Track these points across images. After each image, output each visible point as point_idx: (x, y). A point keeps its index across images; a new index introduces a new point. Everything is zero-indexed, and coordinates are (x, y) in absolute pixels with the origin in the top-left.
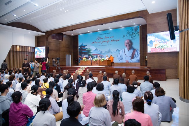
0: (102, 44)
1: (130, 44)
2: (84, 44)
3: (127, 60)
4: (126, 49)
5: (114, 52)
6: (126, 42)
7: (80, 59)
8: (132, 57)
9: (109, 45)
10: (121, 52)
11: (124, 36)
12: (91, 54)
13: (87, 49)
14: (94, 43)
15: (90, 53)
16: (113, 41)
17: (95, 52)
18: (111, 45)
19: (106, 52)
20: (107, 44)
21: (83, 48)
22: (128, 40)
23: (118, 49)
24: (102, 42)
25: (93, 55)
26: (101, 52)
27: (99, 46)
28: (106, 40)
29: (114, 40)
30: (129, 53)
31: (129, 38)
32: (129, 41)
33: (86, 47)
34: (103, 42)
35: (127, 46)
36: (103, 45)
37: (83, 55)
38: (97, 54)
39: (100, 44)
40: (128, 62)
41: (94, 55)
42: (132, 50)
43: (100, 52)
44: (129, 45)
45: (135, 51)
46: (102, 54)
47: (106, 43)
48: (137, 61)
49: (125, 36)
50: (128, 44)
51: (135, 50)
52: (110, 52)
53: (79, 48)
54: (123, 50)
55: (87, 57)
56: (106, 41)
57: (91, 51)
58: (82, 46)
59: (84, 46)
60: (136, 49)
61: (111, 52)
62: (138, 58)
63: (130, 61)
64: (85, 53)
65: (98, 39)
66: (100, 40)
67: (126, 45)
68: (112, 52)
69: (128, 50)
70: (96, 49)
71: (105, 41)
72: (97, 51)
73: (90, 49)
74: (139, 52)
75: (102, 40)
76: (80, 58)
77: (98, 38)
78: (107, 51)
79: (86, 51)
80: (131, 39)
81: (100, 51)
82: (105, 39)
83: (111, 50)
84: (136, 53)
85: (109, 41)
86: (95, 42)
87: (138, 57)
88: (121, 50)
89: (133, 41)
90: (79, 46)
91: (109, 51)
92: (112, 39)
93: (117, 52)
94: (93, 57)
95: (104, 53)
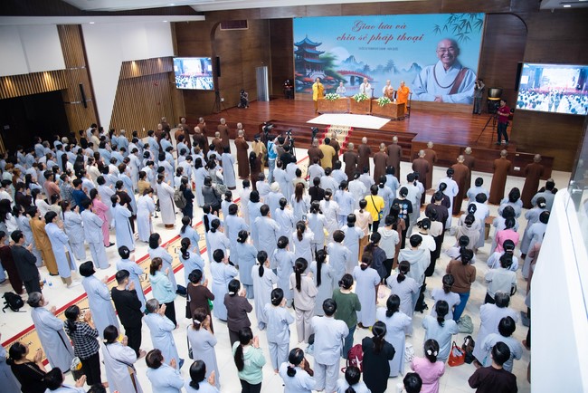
0: (369, 46)
1: (452, 52)
2: (314, 40)
3: (438, 94)
4: (440, 65)
5: (404, 70)
7: (300, 82)
8: (454, 90)
9: (389, 49)
10: (423, 73)
11: (437, 28)
12: (335, 70)
13: (320, 55)
14: (343, 38)
15: (332, 66)
16: (403, 38)
17: (347, 65)
18: (396, 49)
19: (380, 67)
20: (384, 46)
21: (307, 50)
22: (449, 40)
23: (415, 64)
24: (369, 37)
25: (340, 75)
26: (366, 68)
27: (360, 49)
28: (384, 33)
29: (407, 36)
30: (447, 77)
32: (449, 42)
33: (318, 49)
34: (373, 38)
35: (442, 56)
36: (372, 48)
37: (308, 72)
38: (353, 73)
39: (363, 43)
40: (442, 102)
41: (344, 73)
42: (455, 71)
43: (361, 68)
44: (449, 55)
45: (463, 74)
46: (368, 74)
47: (381, 43)
48: (466, 101)
49: (441, 28)
50: (446, 53)
51: (463, 70)
52: (393, 69)
53: (296, 48)
54: (432, 67)
56: (382, 36)
57: (335, 62)
58: (304, 45)
59: (313, 46)
60: (466, 69)
61: (395, 71)
62: (471, 92)
63: (448, 99)
64: (315, 67)
65: (357, 29)
66: (363, 32)
67: (441, 53)
68: (400, 69)
69: (446, 70)
70: (350, 59)
71: (379, 37)
72: (352, 64)
73: (331, 56)
74: (475, 77)
75: (370, 32)
76: (298, 78)
77: (359, 26)
78: (385, 65)
79: (318, 61)
80: (457, 38)
81: (361, 62)
82: (381, 30)
83: (396, 64)
84: (466, 79)
85: (391, 38)
86: (346, 36)
87: (468, 89)
88: (426, 68)
89: (462, 45)
90: (295, 42)
91: (390, 67)
92: (401, 32)
93: (414, 71)
94: (340, 79)
95: (374, 72)
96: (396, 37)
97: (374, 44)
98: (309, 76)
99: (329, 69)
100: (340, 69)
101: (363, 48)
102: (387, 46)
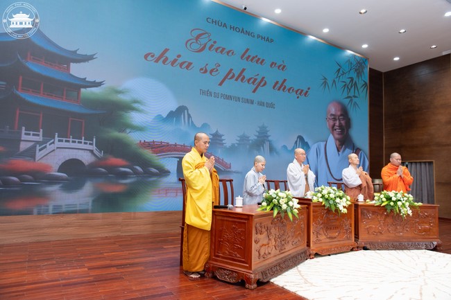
0: (220, 90)
2: (63, 39)
5: (285, 147)
6: (333, 111)
9: (261, 104)
11: (325, 83)
12: (134, 138)
13: (85, 92)
14: (162, 58)
15: (125, 126)
16: (280, 86)
17: (169, 127)
18: (271, 106)
19: (244, 138)
20: (251, 96)
21: (33, 66)
22: (339, 103)
23: (301, 138)
24: (222, 73)
25: (148, 153)
26: (216, 139)
27: (203, 92)
28: (252, 70)
29: (288, 85)
31: (341, 96)
33: (77, 70)
34: (229, 75)
35: (333, 128)
36: (229, 98)
37: (28, 139)
39: (211, 82)
44: (340, 126)
47: (244, 90)
49: (330, 82)
50: (337, 122)
52: (267, 146)
54: (322, 144)
55: (86, 158)
56: (246, 74)
57: (135, 118)
59: (65, 59)
60: (358, 150)
65: (196, 46)
66: (210, 58)
67: (331, 123)
68: (278, 145)
69: (338, 151)
70: (178, 114)
71: (241, 77)
72: (183, 126)
73: (122, 97)
75: (227, 63)
77: (203, 41)
78: (253, 136)
79: (75, 108)
81: (205, 125)
82: (245, 64)
83: (273, 136)
85: (262, 83)
86: (171, 56)
88: (316, 145)
91: (262, 140)
92: (279, 76)
94: (146, 164)
95: (233, 149)
96: (271, 83)
97: (231, 87)
98: (31, 153)
99: (116, 134)
100: (149, 137)
101: (207, 93)
102: (257, 97)
